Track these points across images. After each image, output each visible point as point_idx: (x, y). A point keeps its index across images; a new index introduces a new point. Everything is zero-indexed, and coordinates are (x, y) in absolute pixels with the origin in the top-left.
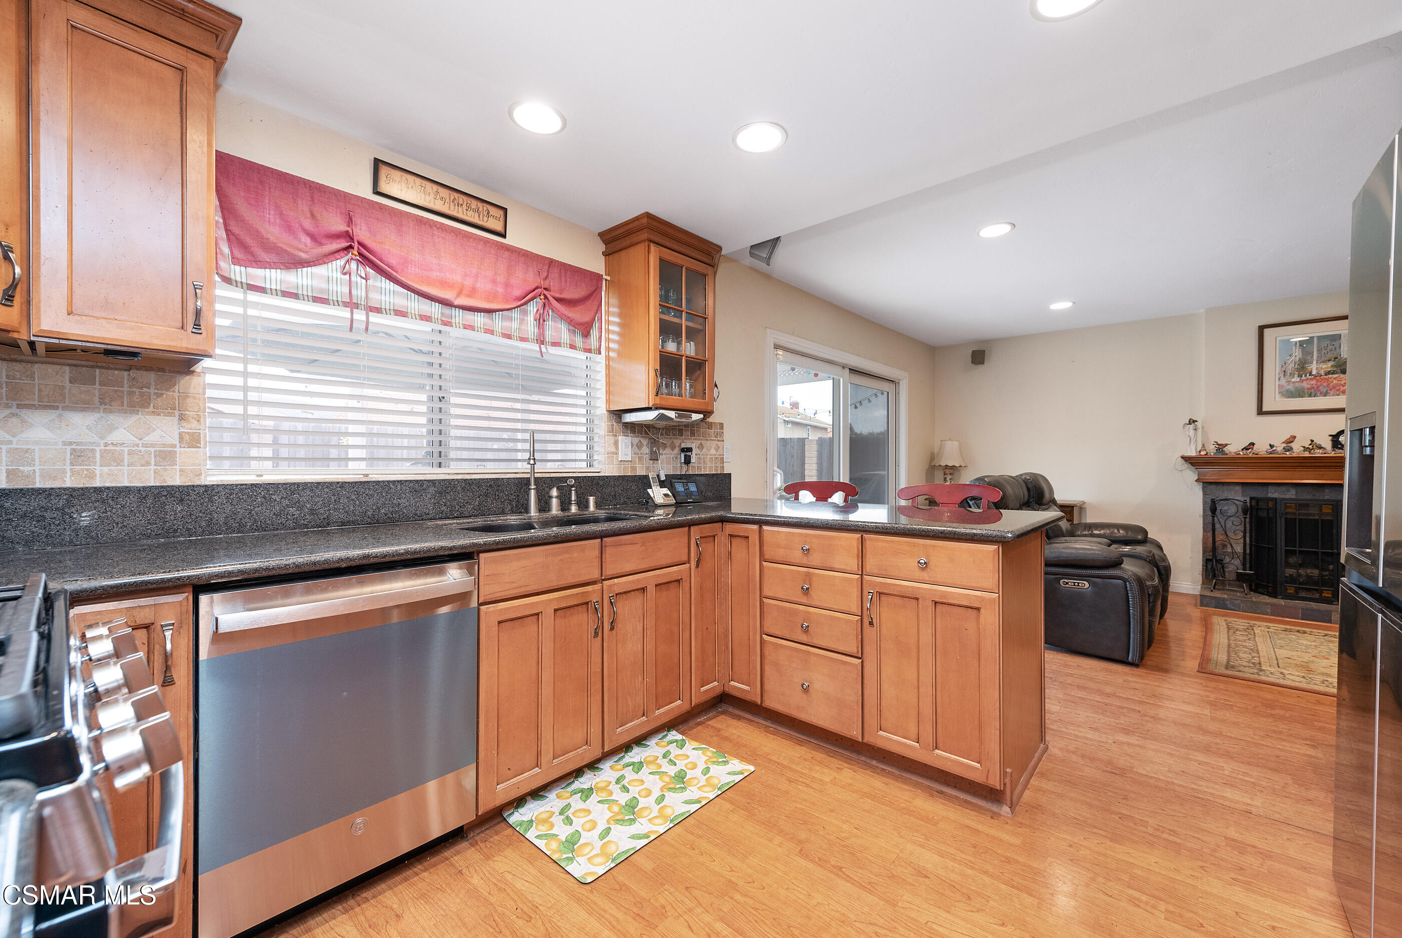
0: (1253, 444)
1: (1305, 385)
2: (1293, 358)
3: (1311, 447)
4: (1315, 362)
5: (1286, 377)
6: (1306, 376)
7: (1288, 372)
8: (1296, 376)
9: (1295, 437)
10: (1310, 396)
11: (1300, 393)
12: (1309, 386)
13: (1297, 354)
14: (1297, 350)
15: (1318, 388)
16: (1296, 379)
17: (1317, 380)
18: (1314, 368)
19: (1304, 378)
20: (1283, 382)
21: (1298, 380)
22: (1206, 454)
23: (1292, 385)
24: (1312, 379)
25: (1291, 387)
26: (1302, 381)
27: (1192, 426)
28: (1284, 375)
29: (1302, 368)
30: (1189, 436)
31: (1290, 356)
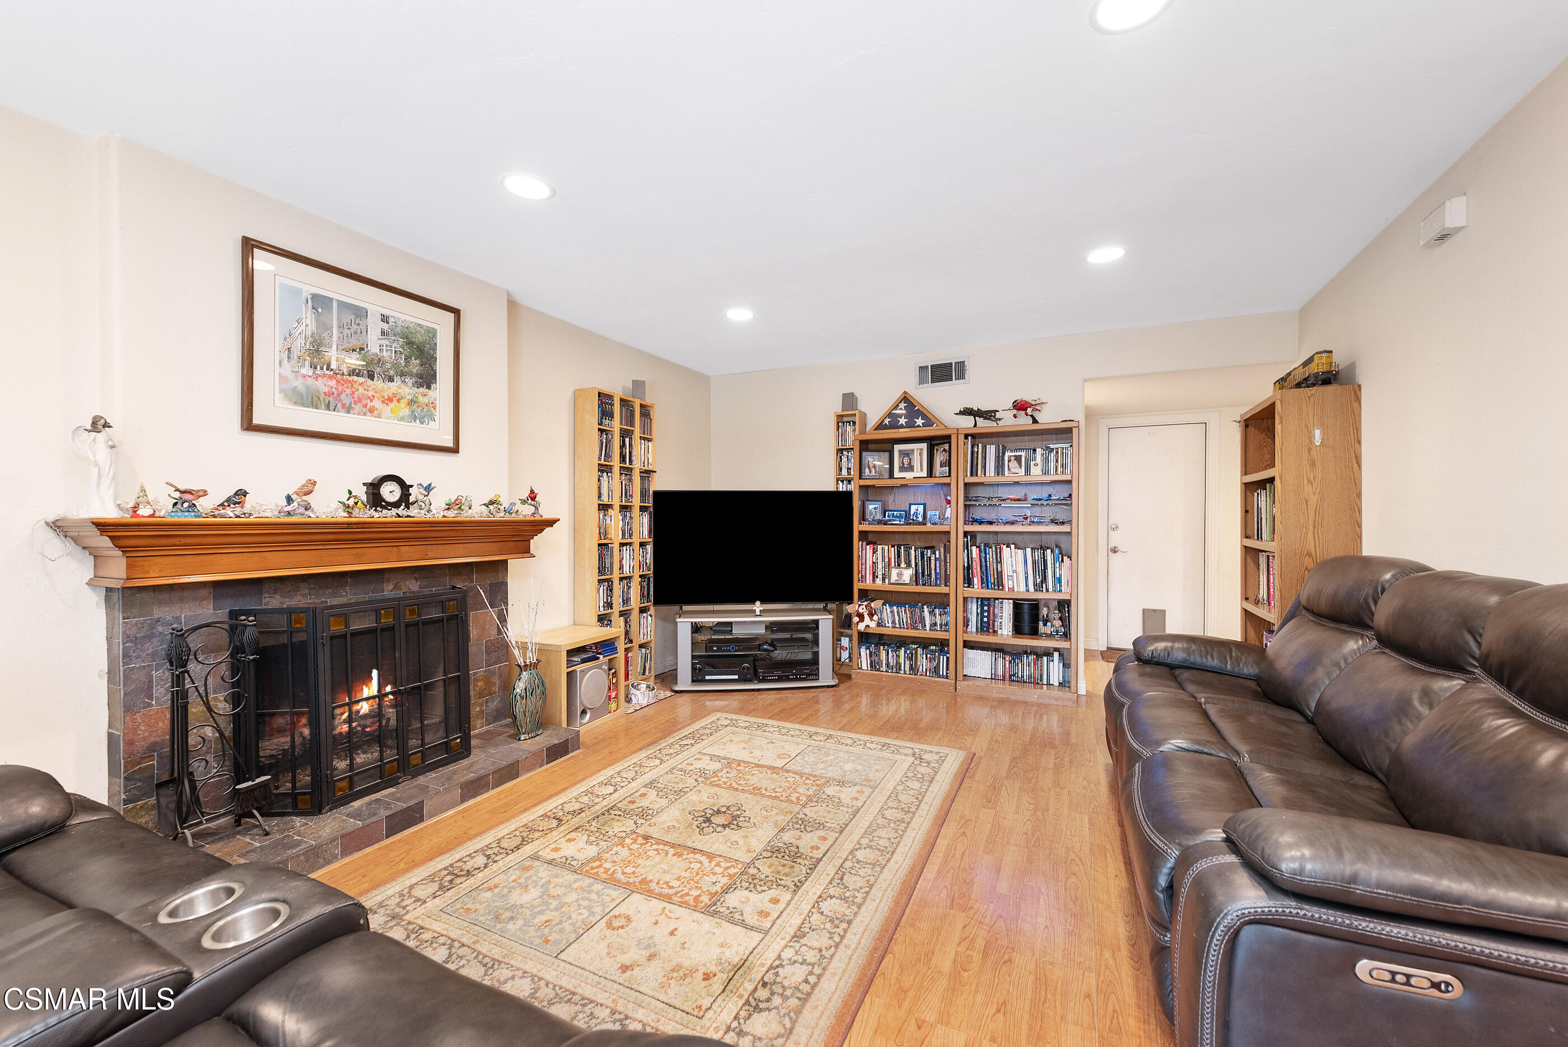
0: (242, 493)
1: (323, 385)
2: (303, 327)
3: (351, 502)
4: (334, 347)
5: (292, 362)
6: (322, 369)
7: (296, 353)
8: (307, 364)
9: (314, 483)
10: (328, 407)
11: (311, 400)
12: (326, 390)
13: (308, 321)
14: (309, 314)
15: (339, 395)
16: (306, 370)
17: (338, 381)
18: (333, 355)
19: (318, 372)
20: (287, 369)
21: (311, 372)
22: (152, 516)
23: (301, 380)
24: (330, 377)
25: (299, 384)
26: (316, 377)
27: (101, 437)
28: (289, 357)
29: (316, 350)
30: (96, 464)
31: (298, 321)
